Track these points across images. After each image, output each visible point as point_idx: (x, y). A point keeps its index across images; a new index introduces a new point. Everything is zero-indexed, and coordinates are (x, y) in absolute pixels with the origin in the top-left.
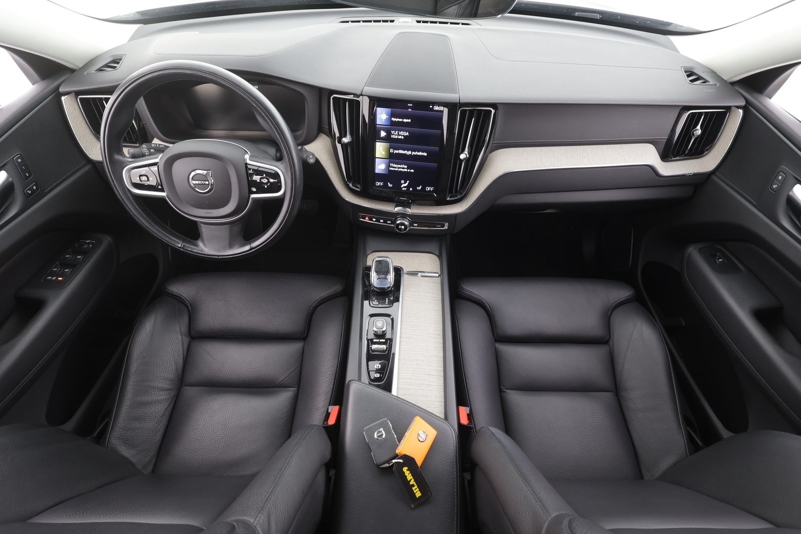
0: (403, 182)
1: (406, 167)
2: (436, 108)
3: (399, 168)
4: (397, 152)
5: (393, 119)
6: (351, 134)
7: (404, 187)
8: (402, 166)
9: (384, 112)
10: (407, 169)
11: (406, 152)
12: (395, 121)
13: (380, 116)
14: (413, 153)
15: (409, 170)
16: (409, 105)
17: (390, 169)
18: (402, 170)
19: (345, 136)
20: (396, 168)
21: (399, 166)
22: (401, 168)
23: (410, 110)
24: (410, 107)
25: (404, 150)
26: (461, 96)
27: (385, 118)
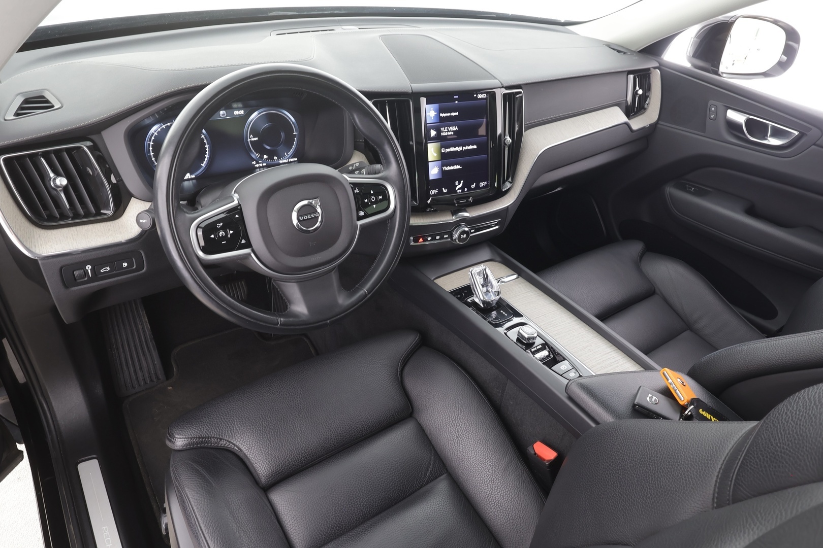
0: (457, 183)
2: (480, 96)
4: (448, 150)
7: (459, 189)
9: (432, 109)
11: (457, 149)
12: (443, 116)
14: (465, 148)
16: (455, 97)
17: (443, 173)
23: (456, 102)
24: (456, 99)
25: (455, 147)
26: (501, 81)
27: (434, 116)
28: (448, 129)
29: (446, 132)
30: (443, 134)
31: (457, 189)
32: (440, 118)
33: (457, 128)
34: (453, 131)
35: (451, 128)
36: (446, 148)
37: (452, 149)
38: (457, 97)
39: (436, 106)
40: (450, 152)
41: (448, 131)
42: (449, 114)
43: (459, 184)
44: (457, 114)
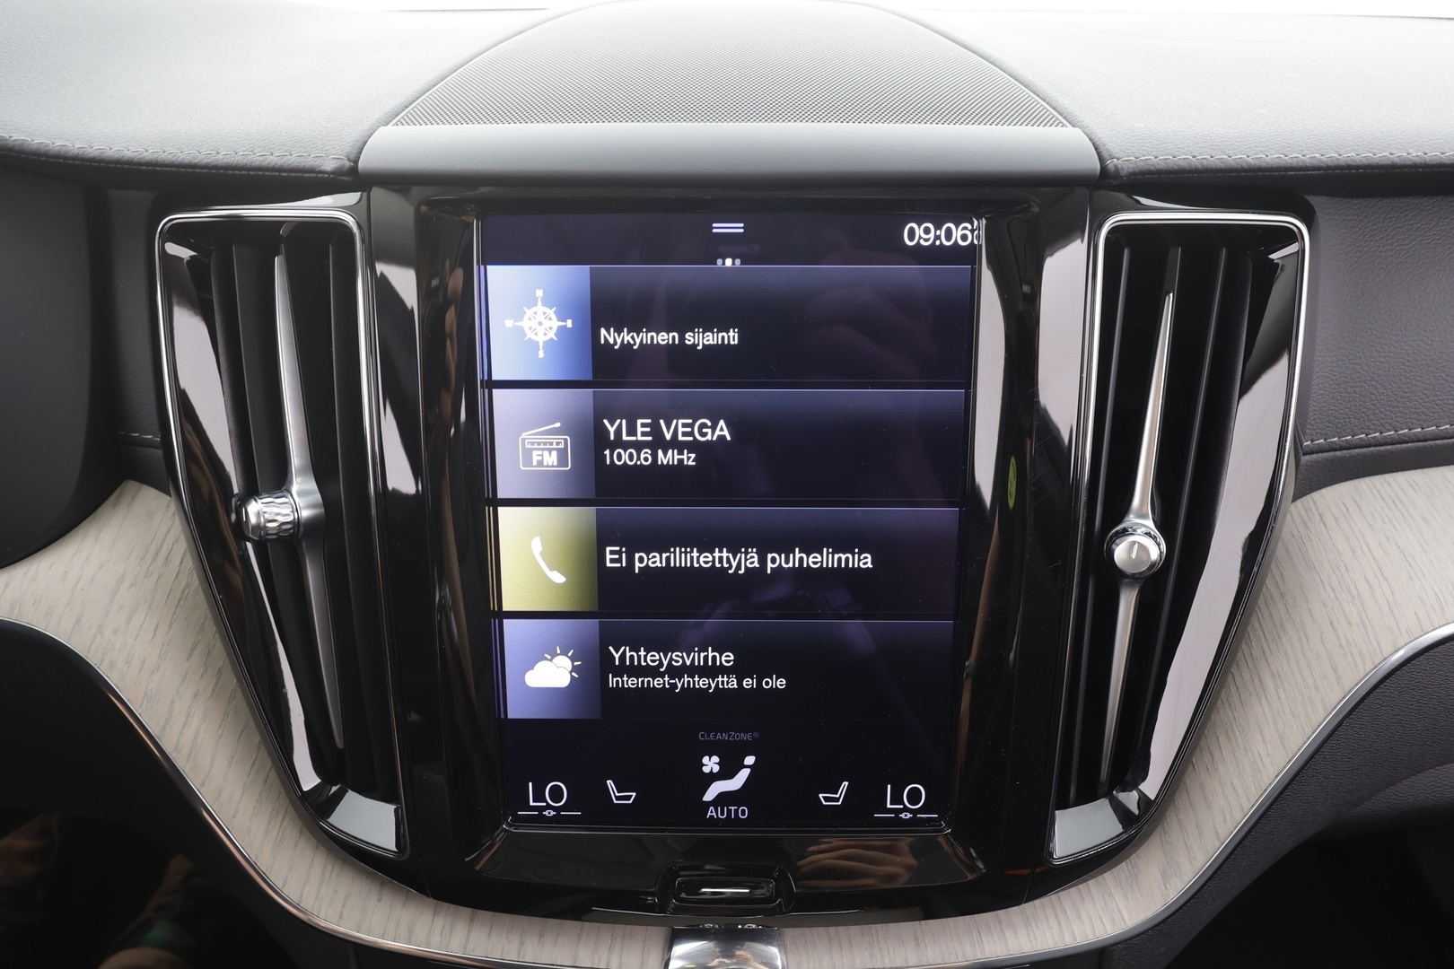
0: (711, 764)
1: (727, 659)
2: (921, 234)
3: (674, 672)
4: (656, 560)
5: (608, 336)
6: (321, 469)
7: (723, 798)
8: (697, 658)
9: (540, 293)
10: (739, 670)
11: (720, 557)
12: (627, 347)
13: (509, 323)
14: (775, 561)
15: (748, 683)
16: (719, 228)
17: (613, 681)
18: (701, 683)
19: (280, 483)
20: (653, 672)
21: (678, 658)
22: (692, 670)
23: (729, 262)
24: (727, 245)
25: (705, 547)
26: (1096, 140)
27: (552, 335)
28: (656, 431)
29: (639, 446)
30: (624, 457)
31: (710, 795)
32: (601, 354)
33: (723, 430)
34: (693, 446)
35: (679, 428)
36: (637, 541)
37: (680, 558)
38: (736, 228)
39: (573, 278)
40: (668, 570)
41: (659, 443)
42: (663, 338)
43: (727, 772)
44: (732, 337)
